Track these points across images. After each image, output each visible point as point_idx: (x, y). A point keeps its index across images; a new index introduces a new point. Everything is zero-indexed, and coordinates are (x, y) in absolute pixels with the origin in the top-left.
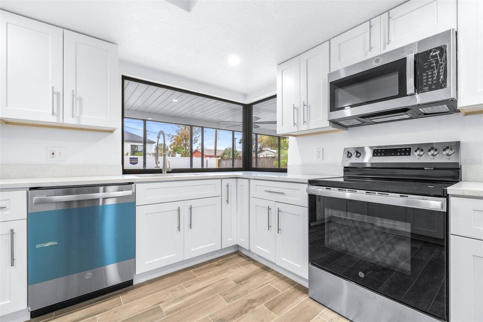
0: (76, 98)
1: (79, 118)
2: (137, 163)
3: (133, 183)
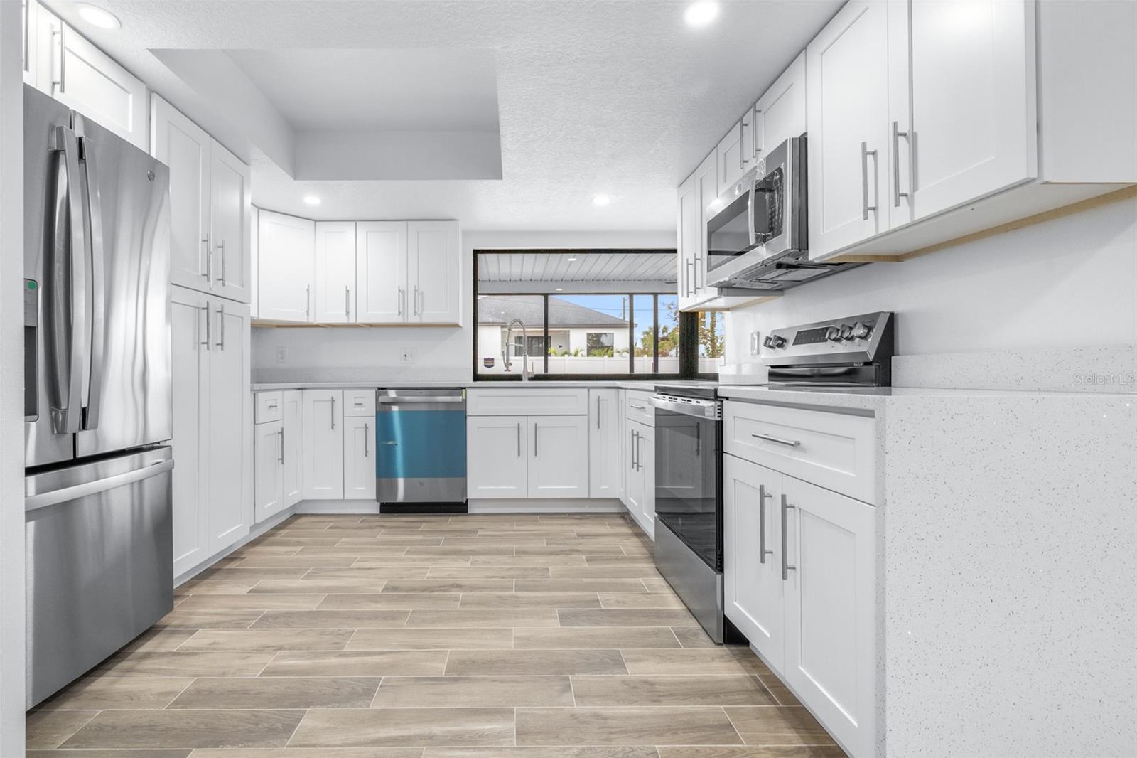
0: (419, 294)
1: (420, 316)
2: (493, 366)
3: (465, 388)
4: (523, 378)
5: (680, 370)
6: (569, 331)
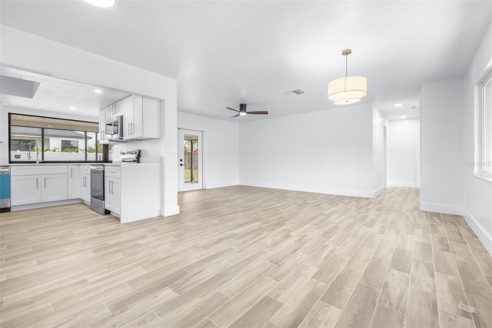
4: (37, 162)
5: (103, 160)
6: (49, 138)
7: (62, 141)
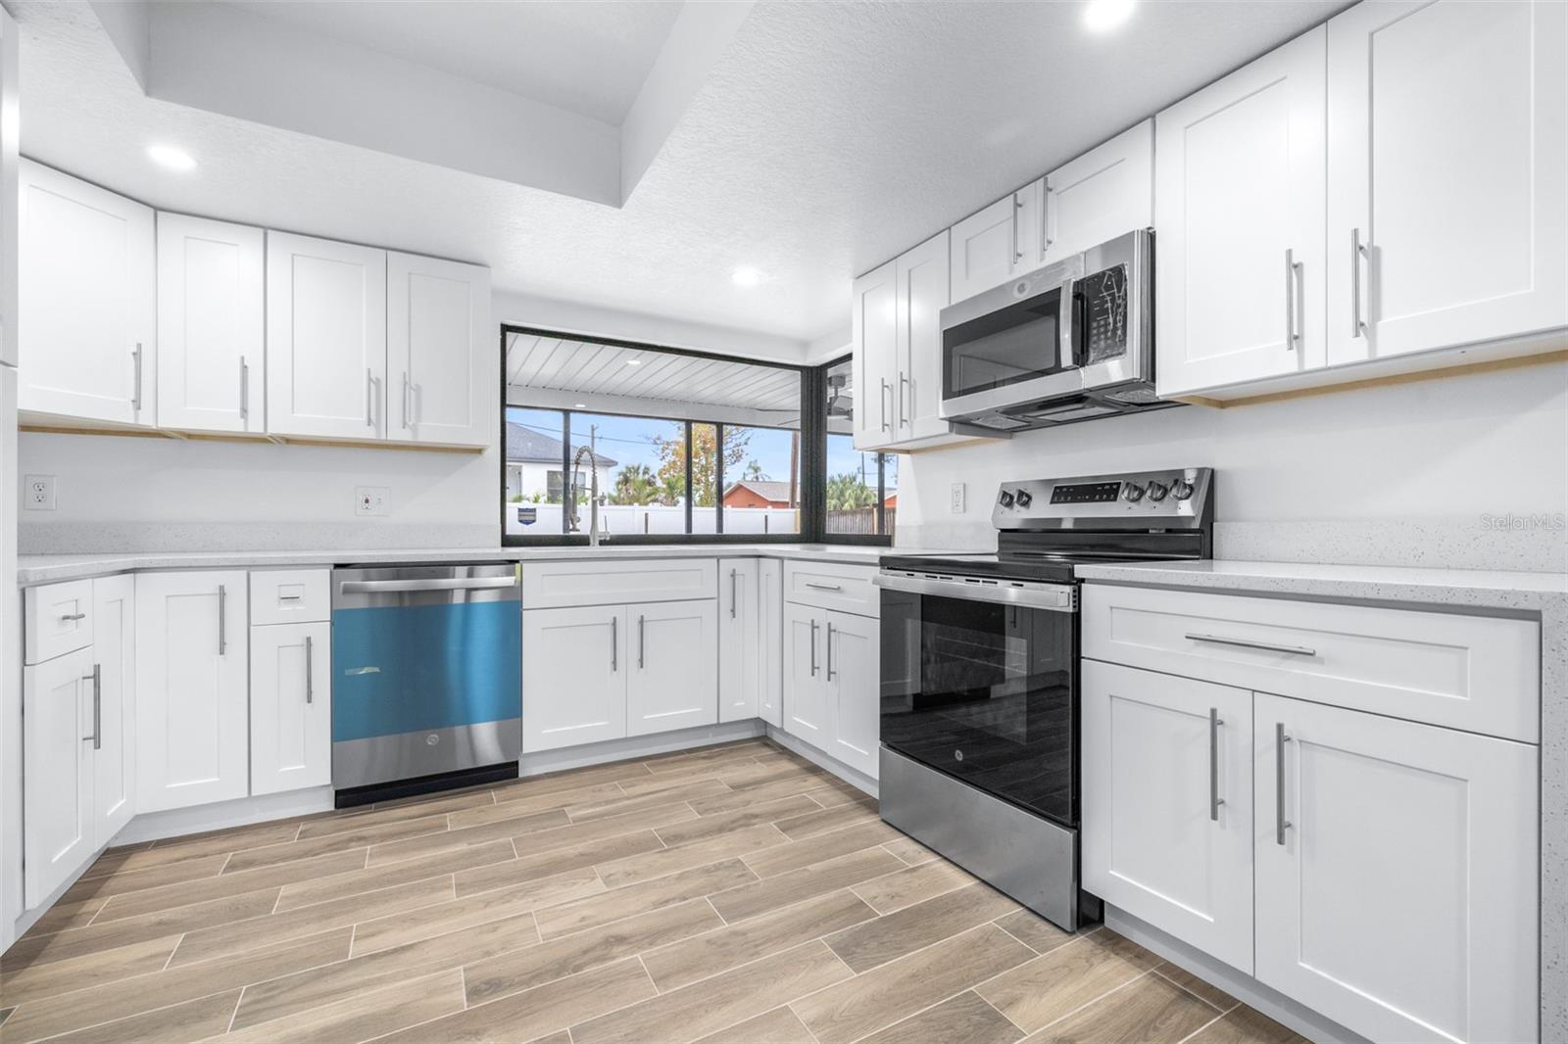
0: (411, 388)
1: (414, 429)
2: (534, 521)
3: (517, 561)
4: (591, 541)
5: (802, 529)
6: (521, 466)
7: (549, 472)
